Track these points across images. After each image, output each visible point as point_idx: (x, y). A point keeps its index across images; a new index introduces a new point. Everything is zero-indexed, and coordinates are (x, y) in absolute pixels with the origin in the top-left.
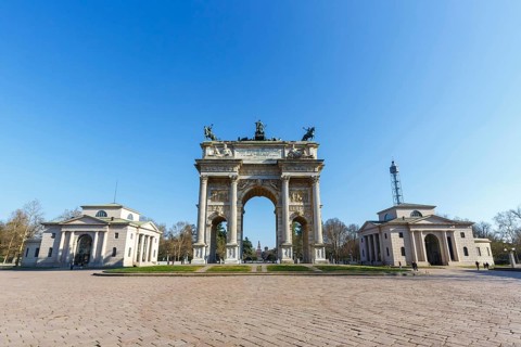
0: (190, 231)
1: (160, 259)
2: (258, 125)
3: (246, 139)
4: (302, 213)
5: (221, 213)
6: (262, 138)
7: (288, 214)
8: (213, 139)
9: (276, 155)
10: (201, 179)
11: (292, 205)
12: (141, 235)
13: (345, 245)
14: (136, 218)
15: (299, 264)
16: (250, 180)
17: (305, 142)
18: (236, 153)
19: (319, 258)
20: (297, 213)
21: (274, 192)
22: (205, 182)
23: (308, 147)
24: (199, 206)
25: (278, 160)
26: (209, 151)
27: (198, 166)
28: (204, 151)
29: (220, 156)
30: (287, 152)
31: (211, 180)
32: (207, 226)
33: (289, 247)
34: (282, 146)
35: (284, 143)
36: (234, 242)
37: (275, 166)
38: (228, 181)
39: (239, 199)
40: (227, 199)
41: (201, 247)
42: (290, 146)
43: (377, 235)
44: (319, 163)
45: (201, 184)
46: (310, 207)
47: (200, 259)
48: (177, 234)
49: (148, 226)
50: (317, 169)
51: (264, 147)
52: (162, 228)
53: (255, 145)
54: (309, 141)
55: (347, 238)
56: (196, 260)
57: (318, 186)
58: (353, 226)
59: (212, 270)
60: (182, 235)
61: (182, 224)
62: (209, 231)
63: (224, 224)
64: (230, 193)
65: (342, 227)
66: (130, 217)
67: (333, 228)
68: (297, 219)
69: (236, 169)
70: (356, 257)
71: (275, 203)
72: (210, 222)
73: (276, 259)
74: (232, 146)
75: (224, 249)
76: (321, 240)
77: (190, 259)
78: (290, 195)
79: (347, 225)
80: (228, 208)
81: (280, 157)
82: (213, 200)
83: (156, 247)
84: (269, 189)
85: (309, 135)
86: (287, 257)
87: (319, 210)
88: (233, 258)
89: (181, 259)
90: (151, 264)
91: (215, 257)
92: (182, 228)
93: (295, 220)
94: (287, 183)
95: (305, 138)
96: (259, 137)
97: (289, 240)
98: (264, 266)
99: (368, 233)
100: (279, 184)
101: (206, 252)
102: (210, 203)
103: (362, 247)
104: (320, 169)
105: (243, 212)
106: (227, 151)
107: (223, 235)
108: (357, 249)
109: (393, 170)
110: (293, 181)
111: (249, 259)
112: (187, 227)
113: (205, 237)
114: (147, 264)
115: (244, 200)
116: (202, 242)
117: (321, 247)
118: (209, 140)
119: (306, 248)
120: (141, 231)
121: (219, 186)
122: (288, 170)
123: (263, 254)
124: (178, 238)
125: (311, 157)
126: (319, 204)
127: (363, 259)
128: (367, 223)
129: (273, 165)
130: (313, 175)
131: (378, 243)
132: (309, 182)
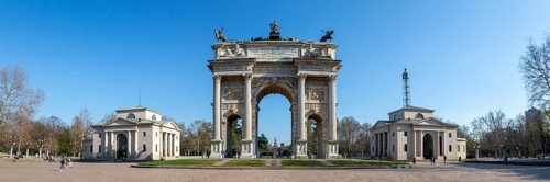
0: (207, 129)
1: (182, 154)
2: (273, 26)
3: (260, 39)
4: (317, 111)
5: (236, 110)
6: (277, 38)
7: (304, 111)
8: (224, 40)
9: (293, 54)
10: (215, 79)
11: (308, 102)
12: (164, 133)
13: (358, 142)
14: (159, 118)
15: (313, 159)
16: (265, 78)
17: (324, 43)
18: (249, 52)
19: (332, 153)
20: (313, 111)
21: (290, 90)
22: (219, 82)
23: (326, 48)
24: (214, 105)
25: (294, 59)
26: (221, 52)
27: (211, 67)
28: (216, 53)
29: (232, 55)
30: (304, 51)
31: (225, 79)
32: (222, 123)
33: (303, 143)
34: (299, 45)
35: (301, 42)
36: (250, 138)
37: (292, 64)
38: (242, 79)
39: (253, 96)
40: (241, 97)
41: (218, 143)
42: (308, 46)
43: (386, 133)
44: (337, 63)
45: (215, 83)
46: (326, 105)
47: (217, 153)
48: (195, 131)
49: (169, 125)
50: (334, 69)
51: (279, 46)
52: (181, 126)
53: (270, 44)
54: (328, 42)
55: (361, 135)
56: (214, 155)
57: (335, 86)
58: (366, 125)
59: (228, 164)
60: (199, 133)
61: (199, 122)
62: (225, 128)
63: (239, 121)
64: (244, 91)
65: (357, 125)
66: (154, 117)
67: (348, 126)
68: (313, 117)
69: (250, 67)
70: (367, 152)
71: (291, 100)
72: (225, 120)
73: (291, 155)
74: (245, 46)
75: (240, 145)
76: (335, 137)
77: (208, 154)
78: (307, 93)
79: (361, 123)
80: (242, 105)
81: (296, 56)
82: (227, 98)
83: (177, 143)
84: (285, 86)
85: (328, 37)
86: (301, 153)
87: (335, 108)
88: (248, 153)
89: (201, 154)
90: (174, 158)
91: (231, 152)
92: (200, 125)
93: (310, 118)
94: (303, 81)
95: (324, 39)
96: (274, 36)
97: (304, 137)
98: (279, 160)
99: (378, 131)
100: (295, 82)
101: (222, 147)
102: (224, 101)
103: (373, 144)
104: (338, 69)
105: (259, 109)
106: (240, 50)
107: (239, 132)
108: (368, 145)
109: (405, 76)
110: (309, 79)
111: (265, 154)
112: (204, 124)
113: (221, 133)
114: (171, 158)
115: (259, 97)
116: (218, 138)
117: (334, 143)
118: (221, 42)
119: (320, 144)
120: (164, 130)
121: (233, 84)
122: (304, 69)
123: (279, 150)
124: (197, 135)
125: (329, 57)
126: (335, 102)
127: (373, 154)
128: (379, 122)
129: (290, 63)
130: (330, 74)
131: (386, 140)
132: (326, 81)
